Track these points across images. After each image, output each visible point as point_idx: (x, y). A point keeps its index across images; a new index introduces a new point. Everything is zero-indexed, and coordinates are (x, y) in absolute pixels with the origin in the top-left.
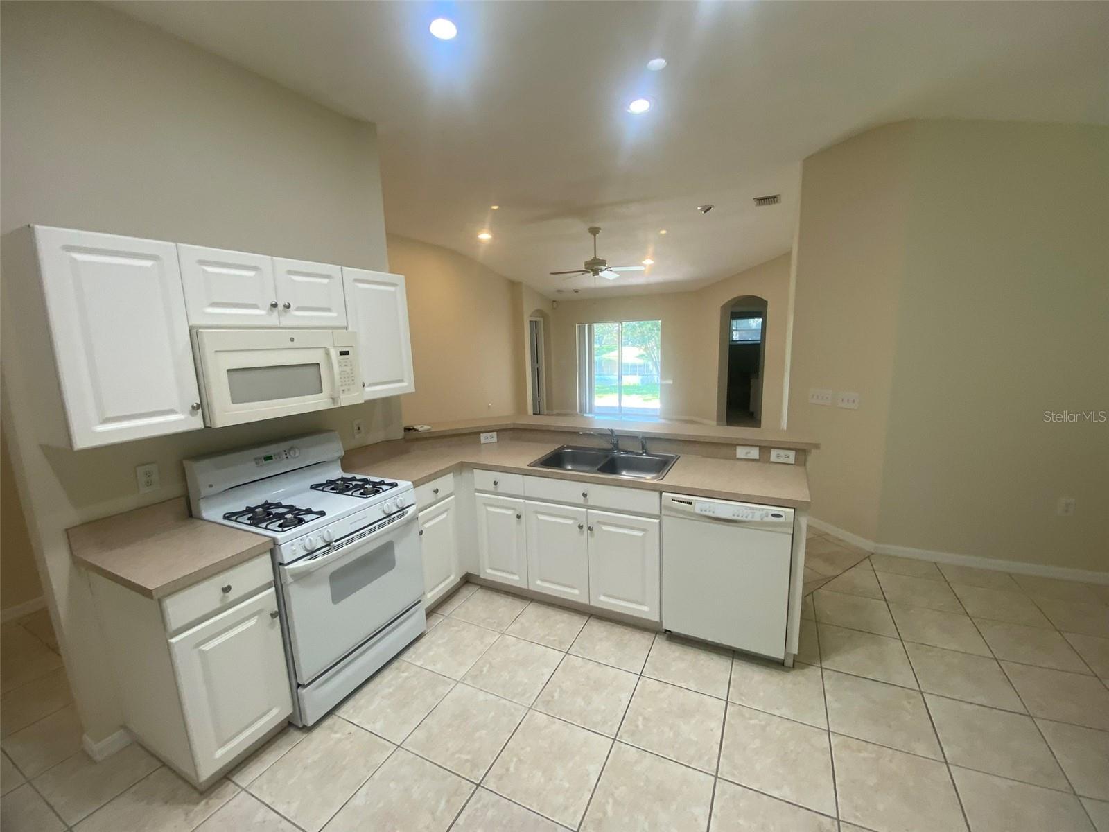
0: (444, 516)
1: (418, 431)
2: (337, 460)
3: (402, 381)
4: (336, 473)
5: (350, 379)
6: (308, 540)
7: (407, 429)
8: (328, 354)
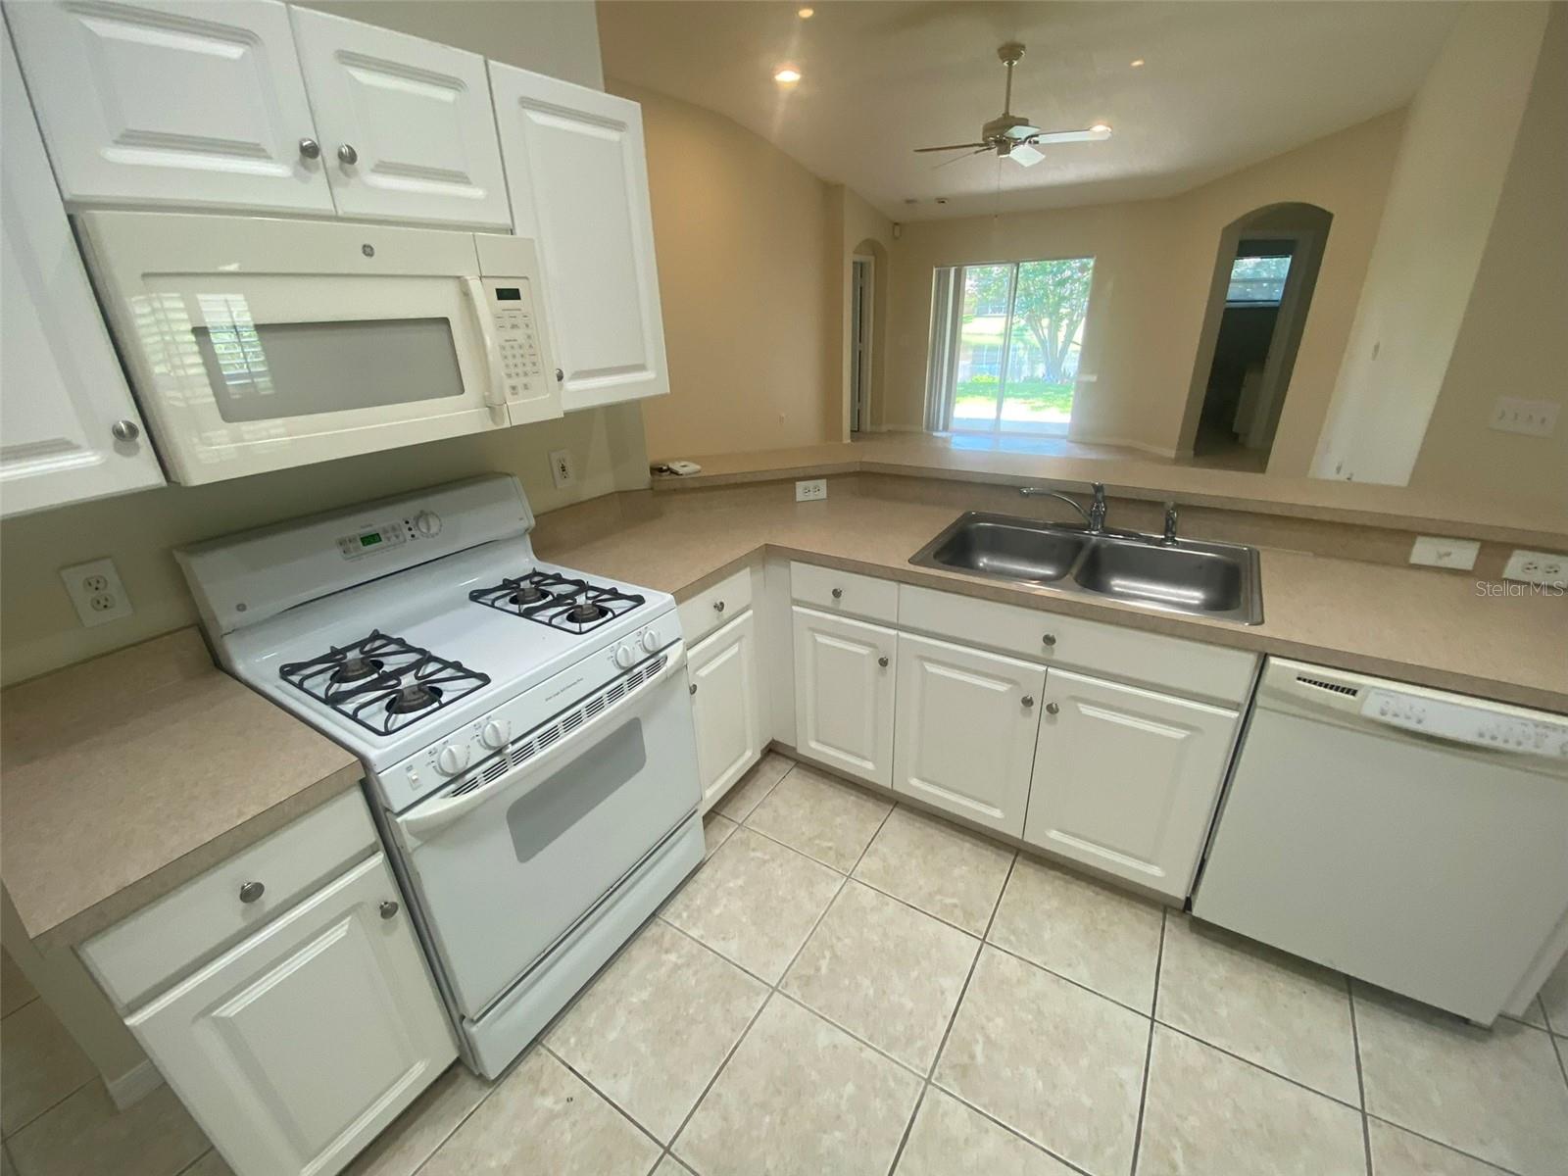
0: (734, 649)
1: (676, 473)
2: (522, 536)
3: (641, 368)
4: (522, 562)
5: (526, 358)
6: (445, 752)
7: (657, 470)
8: (466, 294)
